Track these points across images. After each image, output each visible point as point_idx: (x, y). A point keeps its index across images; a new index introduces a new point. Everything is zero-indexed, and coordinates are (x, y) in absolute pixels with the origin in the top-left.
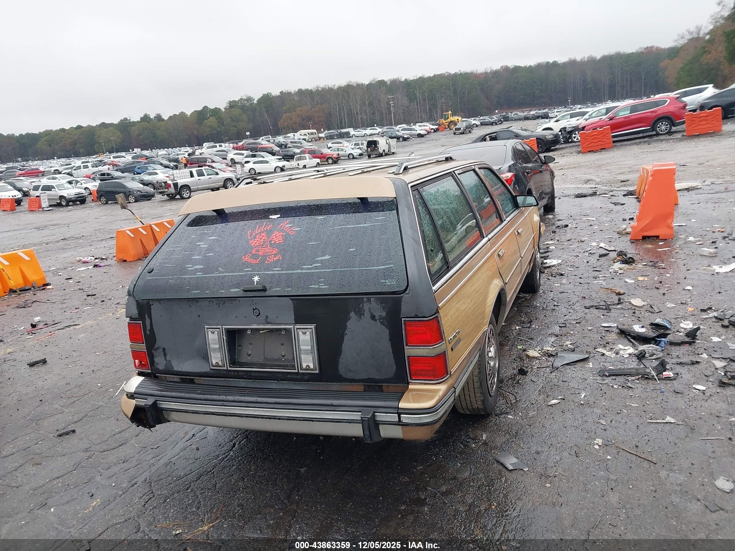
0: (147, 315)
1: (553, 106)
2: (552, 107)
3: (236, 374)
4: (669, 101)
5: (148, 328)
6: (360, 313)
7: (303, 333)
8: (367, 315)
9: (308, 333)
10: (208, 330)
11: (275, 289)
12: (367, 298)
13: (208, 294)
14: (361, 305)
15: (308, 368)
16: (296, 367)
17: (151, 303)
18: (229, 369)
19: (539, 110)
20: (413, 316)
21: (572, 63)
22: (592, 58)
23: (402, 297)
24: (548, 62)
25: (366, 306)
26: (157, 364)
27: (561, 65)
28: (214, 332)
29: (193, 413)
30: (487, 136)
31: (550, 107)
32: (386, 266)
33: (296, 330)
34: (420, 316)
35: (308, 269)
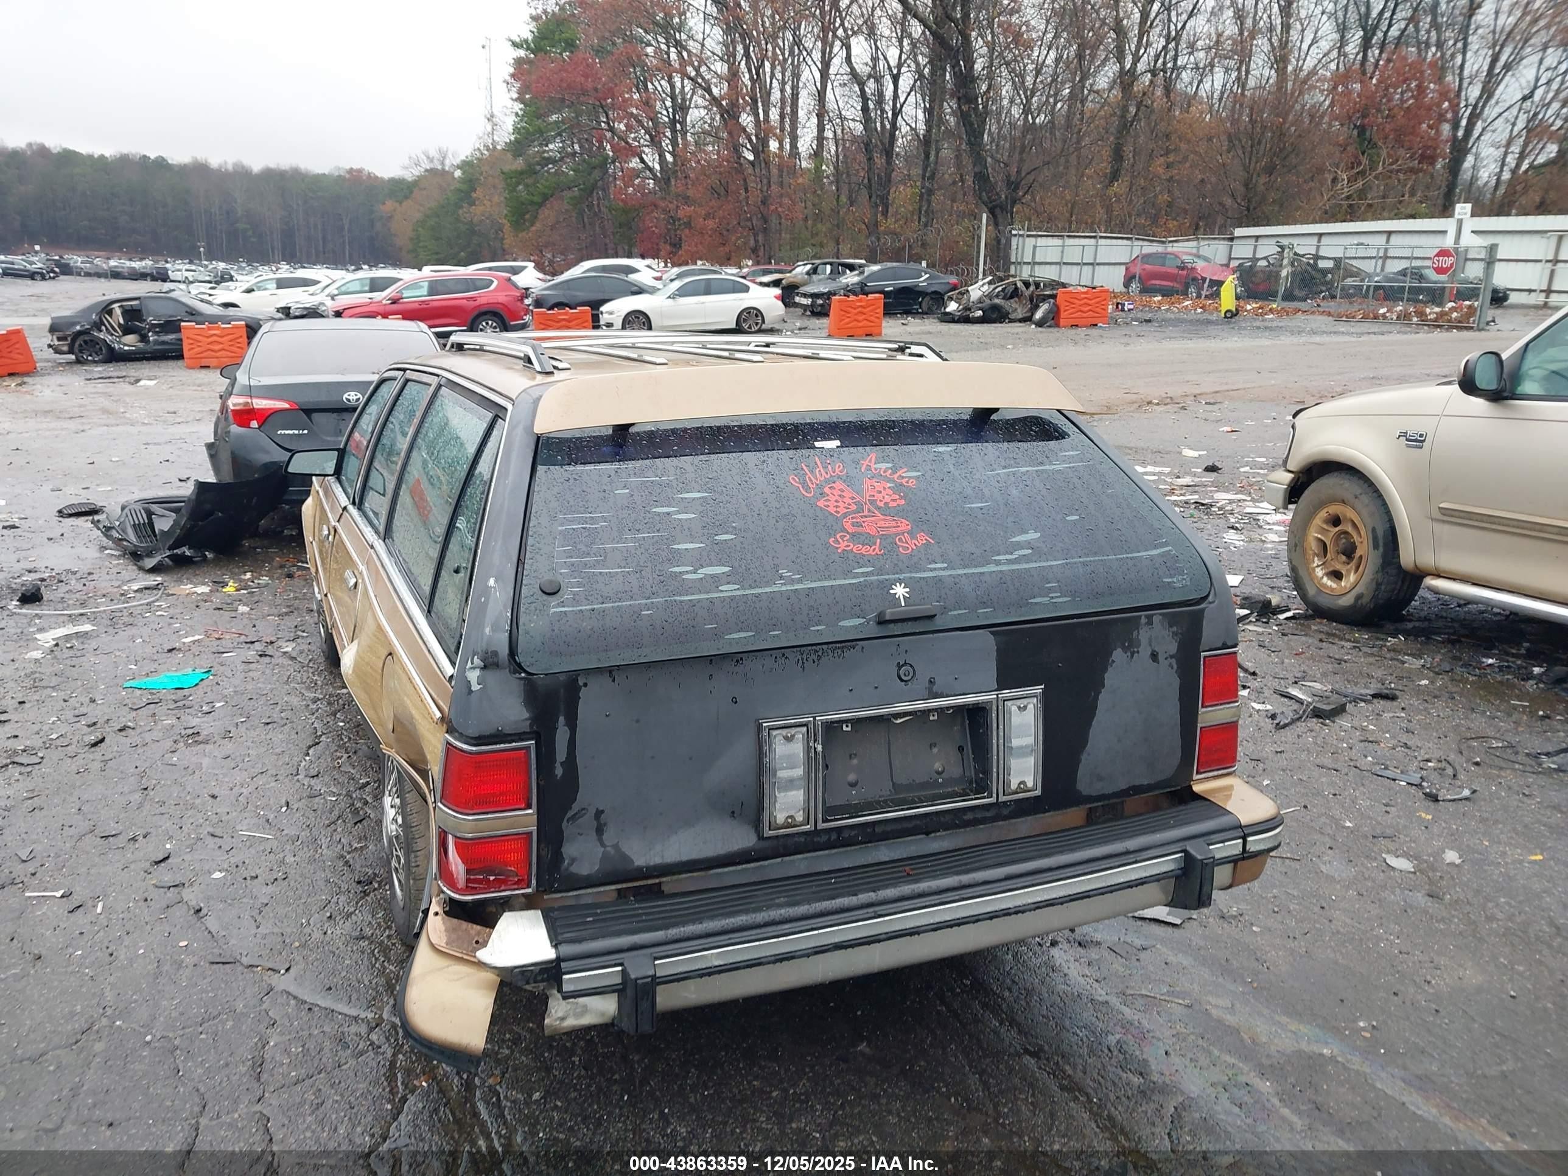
0: (562, 719)
1: (164, 255)
2: (160, 258)
3: (834, 836)
4: (496, 283)
5: (561, 755)
6: (1131, 647)
7: (1019, 708)
8: (1145, 651)
9: (1031, 706)
10: (774, 733)
11: (955, 613)
12: (1147, 617)
13: (777, 637)
14: (1135, 633)
15: (1022, 787)
16: (994, 790)
17: (581, 683)
18: (821, 826)
19: (130, 260)
20: (1220, 645)
21: (200, 169)
22: (243, 167)
23: (1203, 610)
24: (145, 156)
25: (1144, 635)
26: (573, 860)
27: (176, 169)
28: (793, 736)
29: (775, 962)
30: (116, 305)
31: (156, 258)
32: (1163, 550)
33: (1000, 703)
34: (1229, 644)
35: (1009, 562)
